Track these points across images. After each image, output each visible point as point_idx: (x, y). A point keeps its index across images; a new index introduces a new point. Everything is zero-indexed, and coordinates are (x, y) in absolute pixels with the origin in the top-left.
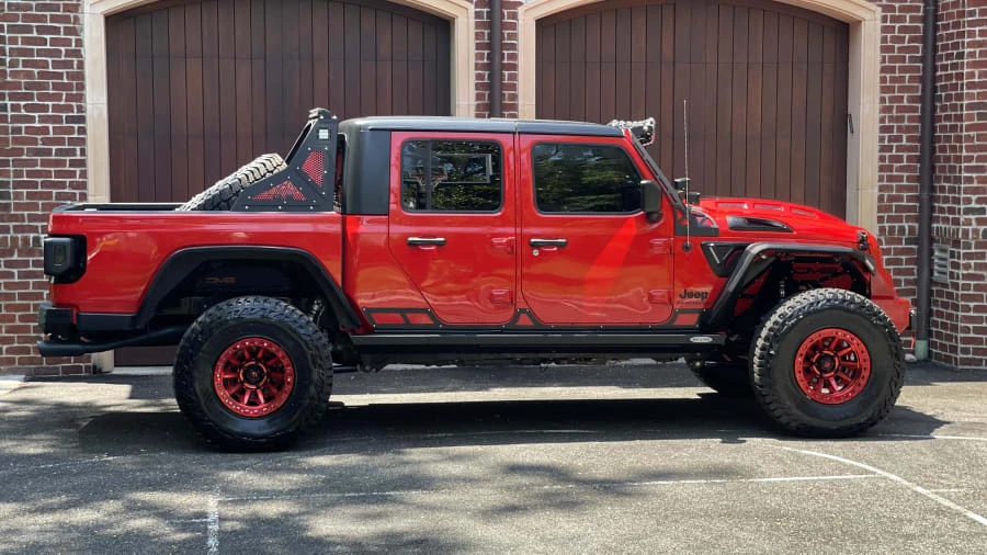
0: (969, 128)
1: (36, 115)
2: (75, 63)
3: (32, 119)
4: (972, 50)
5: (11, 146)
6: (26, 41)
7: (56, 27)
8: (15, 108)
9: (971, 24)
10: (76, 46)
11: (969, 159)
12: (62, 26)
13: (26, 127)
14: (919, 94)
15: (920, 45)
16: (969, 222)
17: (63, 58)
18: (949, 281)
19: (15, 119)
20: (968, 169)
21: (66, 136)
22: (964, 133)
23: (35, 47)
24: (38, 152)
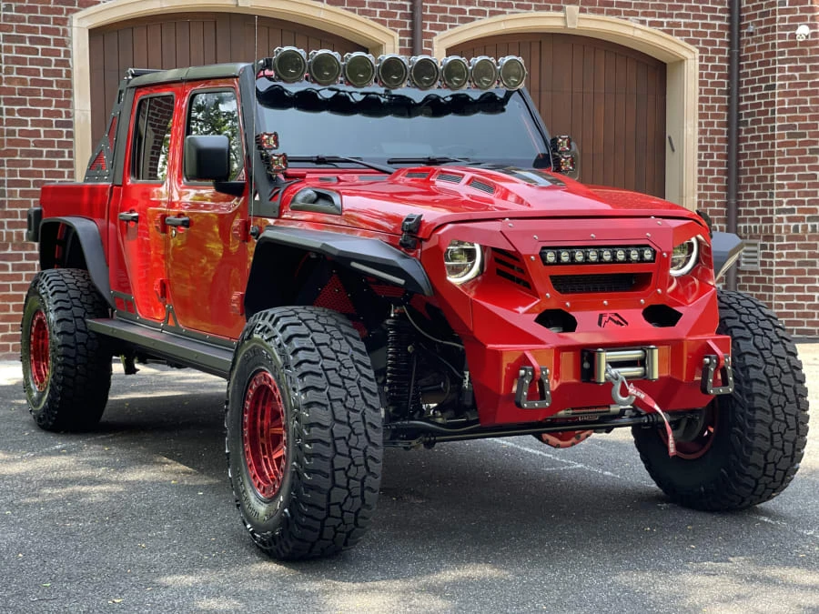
0: (781, 145)
1: (29, 119)
2: (64, 72)
3: (25, 123)
4: (782, 82)
5: (6, 148)
6: (20, 50)
7: (46, 39)
8: (10, 112)
9: (781, 62)
10: (65, 56)
11: (781, 169)
12: (51, 37)
13: (20, 130)
14: (725, 120)
15: (726, 81)
16: (781, 220)
17: (53, 68)
18: (760, 268)
19: (10, 122)
20: (780, 178)
21: (56, 139)
22: (777, 149)
23: (29, 56)
24: (30, 154)
